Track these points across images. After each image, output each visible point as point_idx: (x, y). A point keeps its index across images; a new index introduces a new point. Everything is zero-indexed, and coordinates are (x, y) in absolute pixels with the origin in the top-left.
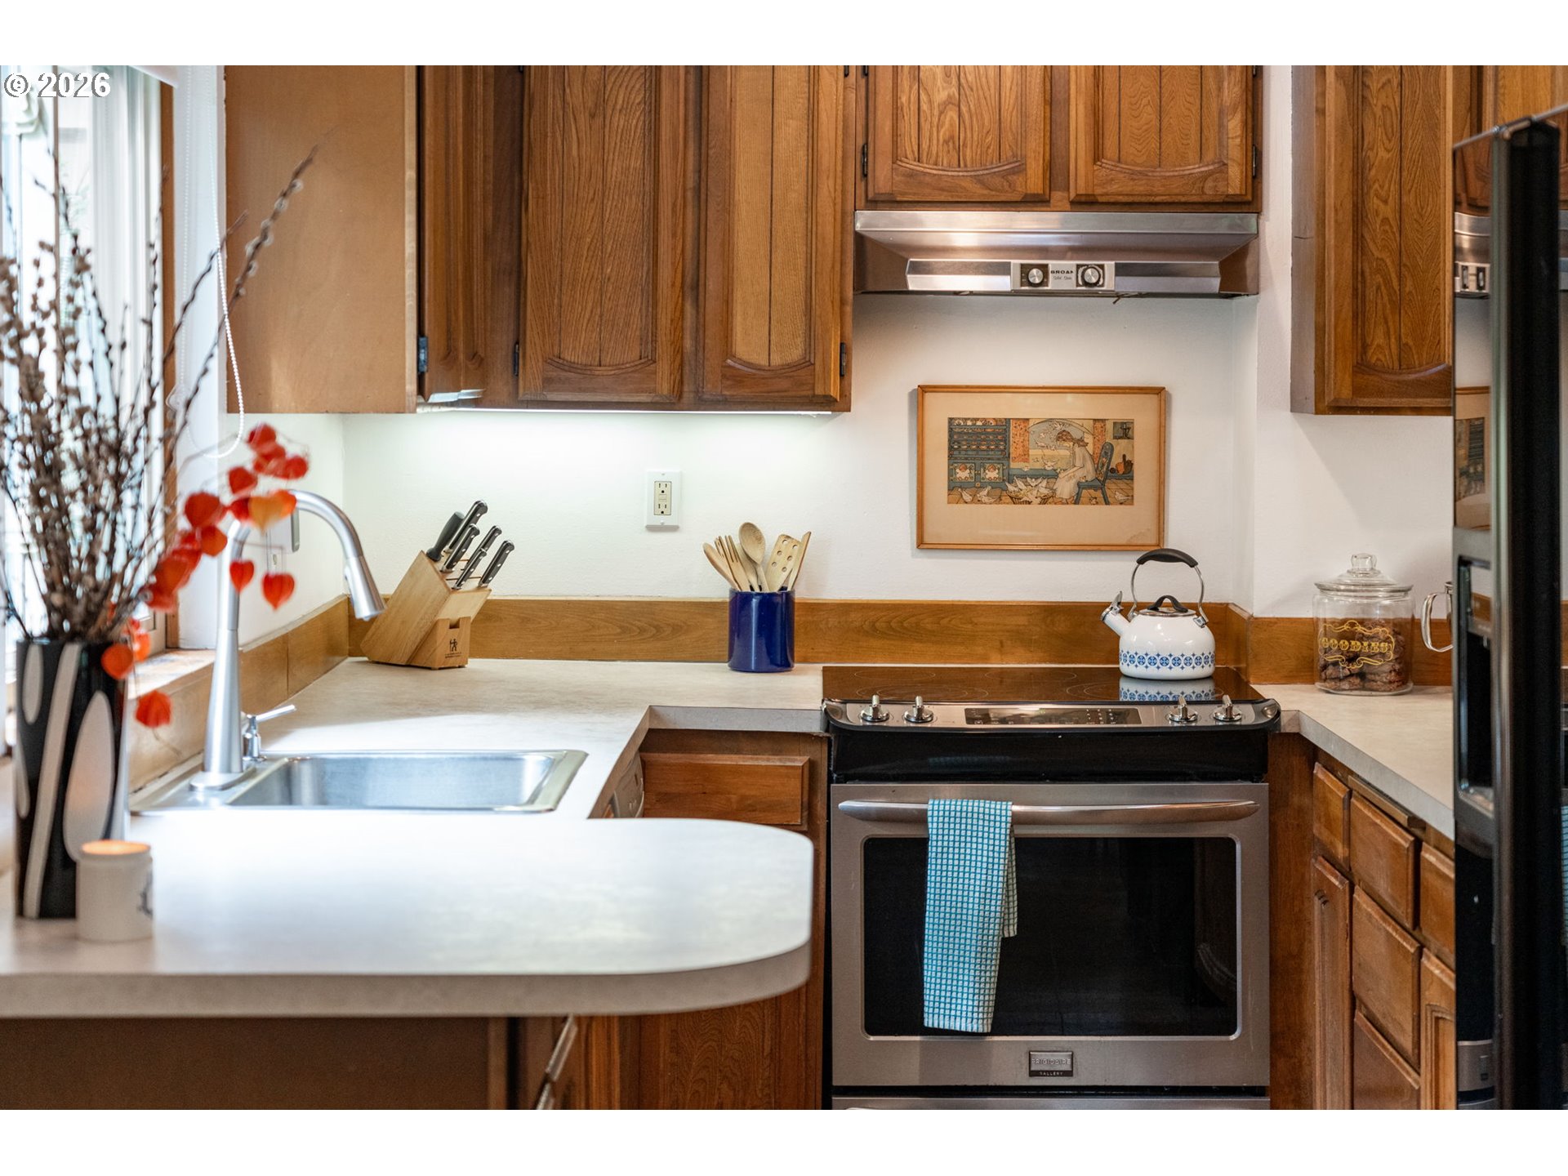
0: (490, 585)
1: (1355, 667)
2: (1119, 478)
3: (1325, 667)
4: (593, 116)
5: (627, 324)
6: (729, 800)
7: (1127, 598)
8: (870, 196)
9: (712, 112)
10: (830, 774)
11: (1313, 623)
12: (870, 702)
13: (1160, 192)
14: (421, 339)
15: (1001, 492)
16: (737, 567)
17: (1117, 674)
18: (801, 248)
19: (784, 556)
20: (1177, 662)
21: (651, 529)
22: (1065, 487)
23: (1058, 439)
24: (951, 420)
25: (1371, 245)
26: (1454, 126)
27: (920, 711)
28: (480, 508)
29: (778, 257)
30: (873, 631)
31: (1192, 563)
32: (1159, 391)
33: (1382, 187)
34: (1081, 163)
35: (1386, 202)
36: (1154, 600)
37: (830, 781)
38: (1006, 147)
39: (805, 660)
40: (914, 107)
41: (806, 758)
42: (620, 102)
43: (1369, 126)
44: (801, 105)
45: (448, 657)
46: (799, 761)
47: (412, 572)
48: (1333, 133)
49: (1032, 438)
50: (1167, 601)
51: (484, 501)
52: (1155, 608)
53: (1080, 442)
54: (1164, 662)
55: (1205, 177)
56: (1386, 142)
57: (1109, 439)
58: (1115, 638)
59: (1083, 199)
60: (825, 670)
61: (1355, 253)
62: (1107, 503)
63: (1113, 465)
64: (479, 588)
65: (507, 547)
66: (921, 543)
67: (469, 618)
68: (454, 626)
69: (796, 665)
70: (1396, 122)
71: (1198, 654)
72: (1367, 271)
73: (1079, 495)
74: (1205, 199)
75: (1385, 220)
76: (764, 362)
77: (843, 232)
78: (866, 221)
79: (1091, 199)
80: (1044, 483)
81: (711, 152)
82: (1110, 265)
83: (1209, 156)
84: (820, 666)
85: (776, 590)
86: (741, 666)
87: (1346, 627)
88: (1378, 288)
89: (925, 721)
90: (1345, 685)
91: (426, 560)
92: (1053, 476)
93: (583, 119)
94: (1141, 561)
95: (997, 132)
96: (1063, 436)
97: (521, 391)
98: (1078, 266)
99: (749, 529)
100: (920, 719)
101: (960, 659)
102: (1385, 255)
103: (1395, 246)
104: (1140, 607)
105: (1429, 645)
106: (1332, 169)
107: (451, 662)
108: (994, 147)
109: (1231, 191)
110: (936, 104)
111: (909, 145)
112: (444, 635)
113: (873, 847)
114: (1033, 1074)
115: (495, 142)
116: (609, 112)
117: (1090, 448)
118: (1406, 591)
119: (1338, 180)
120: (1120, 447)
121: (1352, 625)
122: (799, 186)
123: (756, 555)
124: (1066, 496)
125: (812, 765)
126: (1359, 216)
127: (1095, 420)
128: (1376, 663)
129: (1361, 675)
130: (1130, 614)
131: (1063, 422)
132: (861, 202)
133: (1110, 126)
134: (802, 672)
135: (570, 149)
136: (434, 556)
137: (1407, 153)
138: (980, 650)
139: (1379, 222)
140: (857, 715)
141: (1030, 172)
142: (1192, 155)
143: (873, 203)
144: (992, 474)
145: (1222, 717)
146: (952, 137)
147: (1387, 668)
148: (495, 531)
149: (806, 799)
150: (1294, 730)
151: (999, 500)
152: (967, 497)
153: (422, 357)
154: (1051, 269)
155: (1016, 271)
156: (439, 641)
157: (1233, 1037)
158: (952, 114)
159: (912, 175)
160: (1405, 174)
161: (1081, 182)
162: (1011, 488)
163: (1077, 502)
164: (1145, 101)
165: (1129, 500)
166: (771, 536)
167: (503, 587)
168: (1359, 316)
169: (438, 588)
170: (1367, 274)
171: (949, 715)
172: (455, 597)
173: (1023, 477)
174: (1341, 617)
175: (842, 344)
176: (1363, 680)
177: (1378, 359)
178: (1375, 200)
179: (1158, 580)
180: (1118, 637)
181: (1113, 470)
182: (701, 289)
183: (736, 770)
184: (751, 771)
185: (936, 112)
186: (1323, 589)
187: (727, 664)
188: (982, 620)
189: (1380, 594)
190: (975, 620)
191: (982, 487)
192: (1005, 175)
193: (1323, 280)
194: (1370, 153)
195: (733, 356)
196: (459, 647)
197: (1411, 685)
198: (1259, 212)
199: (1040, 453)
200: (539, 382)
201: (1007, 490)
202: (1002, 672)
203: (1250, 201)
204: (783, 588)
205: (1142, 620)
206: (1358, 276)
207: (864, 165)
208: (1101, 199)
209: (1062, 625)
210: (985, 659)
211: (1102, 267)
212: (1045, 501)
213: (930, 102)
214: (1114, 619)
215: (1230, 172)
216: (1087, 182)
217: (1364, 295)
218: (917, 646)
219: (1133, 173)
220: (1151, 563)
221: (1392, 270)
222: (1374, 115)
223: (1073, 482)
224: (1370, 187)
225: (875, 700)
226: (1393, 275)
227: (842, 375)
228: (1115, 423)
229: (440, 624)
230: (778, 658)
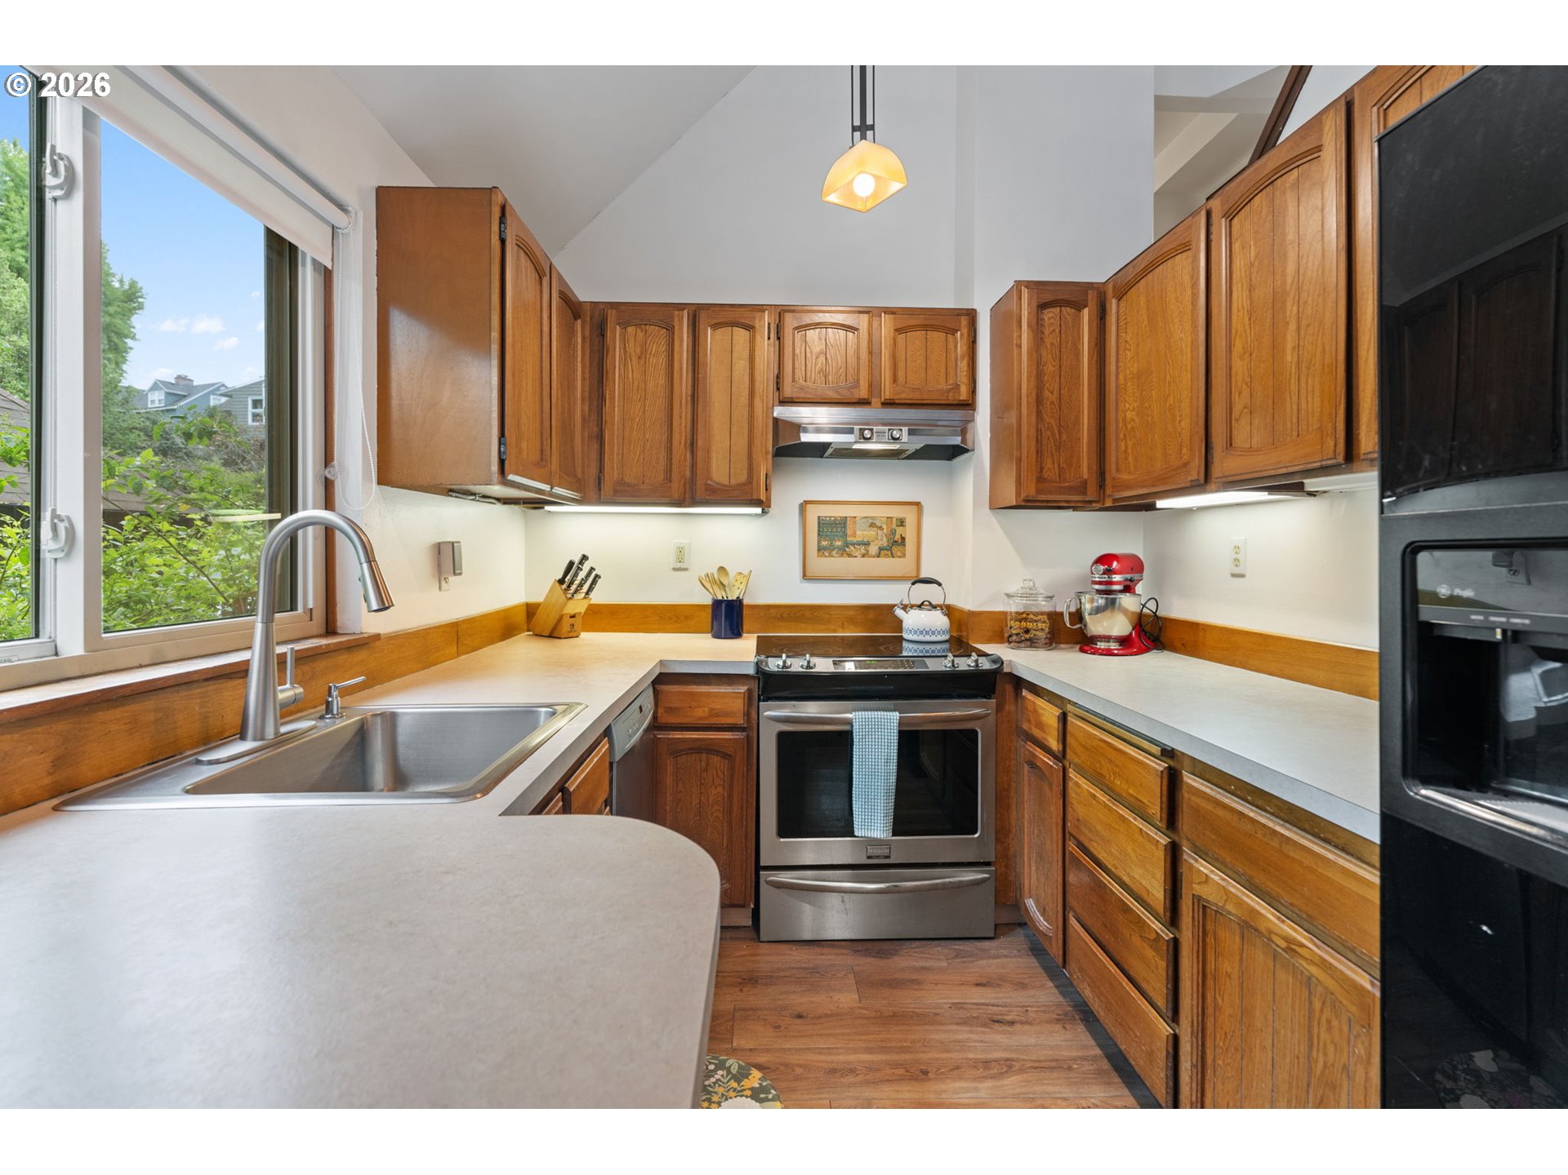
0: (591, 596)
1: (1027, 636)
2: (899, 545)
3: (1010, 636)
4: (640, 358)
5: (657, 463)
6: (704, 711)
7: (906, 602)
8: (781, 398)
9: (700, 355)
10: (759, 696)
11: (1005, 613)
12: (781, 657)
13: (927, 398)
14: (502, 439)
15: (843, 551)
16: (716, 588)
17: (901, 639)
18: (746, 426)
19: (739, 582)
20: (933, 633)
21: (675, 569)
22: (873, 549)
23: (870, 526)
24: (819, 517)
25: (1044, 415)
26: (1089, 353)
27: (809, 662)
28: (584, 558)
29: (734, 430)
30: (782, 618)
31: (940, 585)
32: (918, 504)
33: (1050, 385)
34: (887, 383)
35: (1052, 393)
36: (920, 603)
37: (759, 700)
38: (849, 376)
39: (749, 632)
40: (803, 355)
41: (746, 688)
42: (654, 350)
43: (1044, 353)
44: (746, 354)
45: (569, 632)
46: (743, 689)
47: (551, 590)
48: (1026, 356)
49: (858, 526)
50: (926, 603)
51: (586, 554)
52: (920, 606)
53: (881, 528)
54: (927, 633)
55: (949, 391)
56: (1053, 362)
57: (894, 526)
58: (901, 622)
59: (888, 401)
60: (758, 637)
61: (1037, 419)
62: (893, 557)
63: (896, 539)
64: (585, 598)
65: (597, 576)
66: (805, 576)
67: (581, 613)
68: (573, 617)
69: (744, 635)
70: (1058, 352)
71: (944, 629)
72: (1043, 429)
73: (880, 553)
74: (948, 402)
75: (1052, 403)
76: (727, 483)
77: (767, 417)
78: (780, 412)
79: (892, 401)
80: (863, 548)
81: (700, 376)
82: (905, 429)
83: (950, 382)
84: (757, 635)
85: (735, 598)
86: (717, 636)
87: (1024, 616)
88: (1049, 438)
89: (811, 668)
90: (1022, 645)
91: (557, 584)
92: (867, 544)
93: (634, 359)
94: (913, 584)
95: (844, 369)
96: (872, 525)
97: (602, 497)
98: (889, 430)
99: (722, 569)
100: (808, 667)
101: (823, 631)
102: (1052, 421)
103: (1057, 416)
104: (912, 606)
105: (1068, 625)
106: (1025, 375)
107: (571, 635)
108: (844, 374)
109: (962, 398)
110: (814, 354)
111: (799, 374)
112: (566, 622)
113: (782, 737)
114: (869, 857)
115: (590, 371)
116: (648, 357)
117: (885, 531)
118: (1051, 597)
119: (1028, 381)
120: (899, 530)
121: (1028, 614)
122: (746, 393)
123: (725, 582)
124: (873, 553)
125: (750, 691)
126: (1039, 400)
127: (888, 518)
128: (1039, 634)
129: (1030, 640)
130: (907, 609)
131: (872, 518)
132: (777, 402)
133: (901, 365)
134: (747, 638)
135: (628, 374)
136: (561, 582)
137: (1063, 368)
138: (832, 627)
139: (1048, 403)
140: (774, 664)
141: (862, 388)
142: (942, 381)
143: (784, 402)
144: (839, 543)
145: (973, 664)
146: (822, 370)
147: (1044, 636)
148: (592, 569)
149: (746, 709)
150: (1009, 671)
151: (842, 555)
152: (827, 554)
153: (502, 449)
154: (875, 430)
155: (857, 432)
156: (564, 624)
157: (976, 836)
158: (822, 359)
159: (802, 388)
160: (1062, 378)
161: (887, 393)
162: (847, 550)
163: (878, 556)
164: (918, 354)
165: (904, 556)
166: (732, 572)
167: (597, 597)
168: (1039, 452)
169: (562, 598)
170: (1043, 431)
171: (823, 665)
172: (571, 601)
173: (853, 544)
174: (1022, 610)
175: (766, 474)
176: (1032, 643)
177: (1049, 475)
178: (1047, 392)
179: (922, 592)
180: (902, 621)
181: (896, 542)
182: (695, 445)
183: (709, 695)
184: (717, 695)
185: (814, 358)
186: (1008, 596)
187: (710, 635)
188: (834, 613)
189: (1040, 599)
190: (830, 613)
191: (834, 549)
192: (849, 389)
193: (1020, 434)
194: (1045, 368)
195: (711, 480)
196: (575, 627)
197: (1054, 645)
198: (974, 410)
199: (862, 533)
200: (612, 492)
201: (845, 551)
202: (843, 638)
203: (969, 405)
204: (738, 598)
205: (914, 613)
206: (1039, 431)
207: (777, 383)
208: (897, 402)
209: (871, 615)
210: (835, 631)
211: (901, 430)
212: (863, 556)
213: (811, 352)
214: (899, 612)
215: (961, 389)
216: (890, 393)
217: (1041, 442)
218: (803, 625)
219: (913, 388)
220: (916, 585)
221: (1055, 428)
222: (1046, 347)
223: (877, 547)
224: (1044, 385)
225: (784, 656)
226: (1056, 431)
227: (766, 489)
228: (897, 519)
229: (564, 617)
230: (735, 631)
